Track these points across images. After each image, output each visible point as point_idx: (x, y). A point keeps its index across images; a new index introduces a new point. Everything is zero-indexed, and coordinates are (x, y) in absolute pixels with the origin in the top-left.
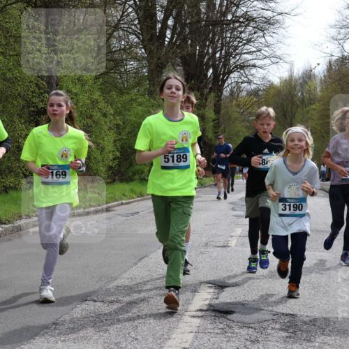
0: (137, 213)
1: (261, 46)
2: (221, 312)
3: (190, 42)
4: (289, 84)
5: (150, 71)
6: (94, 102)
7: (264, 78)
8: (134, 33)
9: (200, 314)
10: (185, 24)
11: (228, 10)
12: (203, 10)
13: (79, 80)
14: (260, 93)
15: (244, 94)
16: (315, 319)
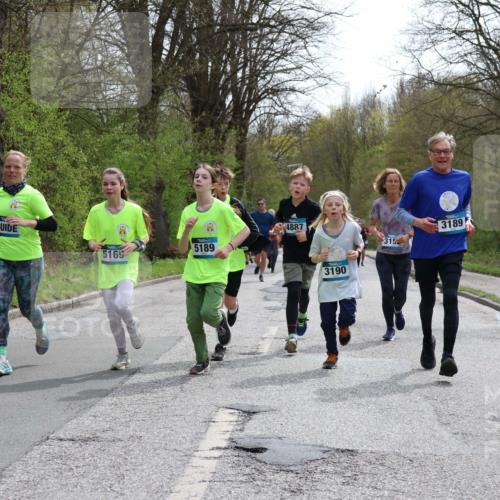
1: (302, 61)
2: (247, 450)
3: (198, 55)
4: (344, 116)
6: (59, 146)
9: (217, 453)
10: (191, 30)
12: (217, 9)
13: (35, 113)
14: (303, 129)
15: (279, 130)
16: (384, 456)
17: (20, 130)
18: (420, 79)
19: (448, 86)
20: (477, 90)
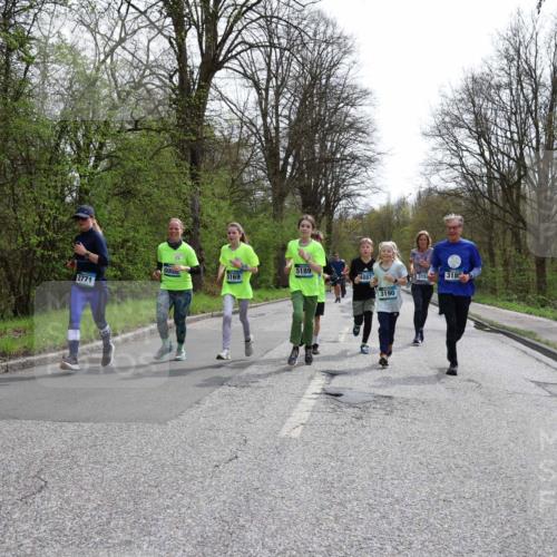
0: (263, 315)
1: (364, 179)
2: (332, 395)
3: (306, 175)
4: (387, 210)
5: (274, 199)
7: (367, 205)
8: (261, 169)
9: (315, 396)
10: (303, 162)
11: (337, 150)
12: (317, 150)
14: (364, 217)
15: (350, 217)
16: (408, 400)
17: (209, 216)
18: (430, 191)
19: (445, 195)
20: (461, 197)
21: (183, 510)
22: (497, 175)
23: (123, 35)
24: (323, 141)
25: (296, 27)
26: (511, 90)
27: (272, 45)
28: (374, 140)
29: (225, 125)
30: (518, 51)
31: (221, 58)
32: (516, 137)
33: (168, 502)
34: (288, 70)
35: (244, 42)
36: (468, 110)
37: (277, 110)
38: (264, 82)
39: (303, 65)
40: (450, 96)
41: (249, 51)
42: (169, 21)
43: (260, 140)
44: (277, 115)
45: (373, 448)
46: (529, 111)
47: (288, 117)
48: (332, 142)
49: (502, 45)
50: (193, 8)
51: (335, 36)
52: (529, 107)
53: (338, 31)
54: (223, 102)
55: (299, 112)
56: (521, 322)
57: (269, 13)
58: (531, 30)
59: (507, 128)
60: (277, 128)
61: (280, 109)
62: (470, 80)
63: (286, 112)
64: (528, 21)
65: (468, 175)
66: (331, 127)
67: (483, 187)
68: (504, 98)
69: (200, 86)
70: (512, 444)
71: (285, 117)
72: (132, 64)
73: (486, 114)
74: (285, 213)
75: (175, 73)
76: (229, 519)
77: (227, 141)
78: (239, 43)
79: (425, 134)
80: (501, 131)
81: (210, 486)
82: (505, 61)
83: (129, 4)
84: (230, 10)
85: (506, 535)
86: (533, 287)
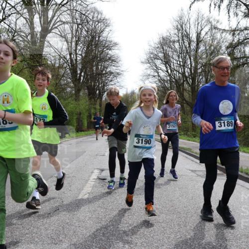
1: (116, 83)
2: (102, 179)
3: (90, 81)
4: (126, 96)
5: (76, 92)
8: (69, 78)
9: (94, 180)
10: (88, 75)
11: (103, 70)
12: (94, 70)
21: (34, 235)
22: (174, 80)
23: (4, 17)
24: (97, 65)
25: (84, 15)
26: (179, 43)
27: (73, 23)
28: (120, 65)
29: (53, 58)
30: (182, 26)
31: (50, 28)
32: (182, 63)
33: (27, 231)
34: (81, 34)
35: (61, 21)
36: (161, 52)
37: (76, 52)
38: (70, 39)
39: (87, 32)
40: (153, 46)
41: (63, 25)
42: (25, 11)
43: (69, 65)
44: (76, 54)
45: (120, 202)
46: (187, 52)
47: (81, 55)
48: (101, 66)
49: (175, 24)
50: (37, 5)
51: (102, 19)
52: (187, 51)
53: (103, 16)
54: (51, 48)
55: (86, 53)
56: (185, 144)
57: (72, 8)
58: (187, 17)
59: (178, 60)
60: (76, 60)
61: (77, 51)
62: (161, 39)
63: (80, 53)
64: (186, 13)
65: (161, 80)
66: (101, 60)
67: (168, 85)
68: (176, 47)
69: (40, 41)
70: (181, 198)
71: (80, 55)
72: (8, 30)
73: (168, 54)
74: (81, 98)
75: (29, 34)
76: (55, 237)
77: (53, 65)
78: (58, 22)
79: (142, 62)
80: (175, 61)
81: (46, 223)
82: (176, 31)
83: (7, 2)
84: (54, 6)
85: (178, 237)
86: (190, 129)
